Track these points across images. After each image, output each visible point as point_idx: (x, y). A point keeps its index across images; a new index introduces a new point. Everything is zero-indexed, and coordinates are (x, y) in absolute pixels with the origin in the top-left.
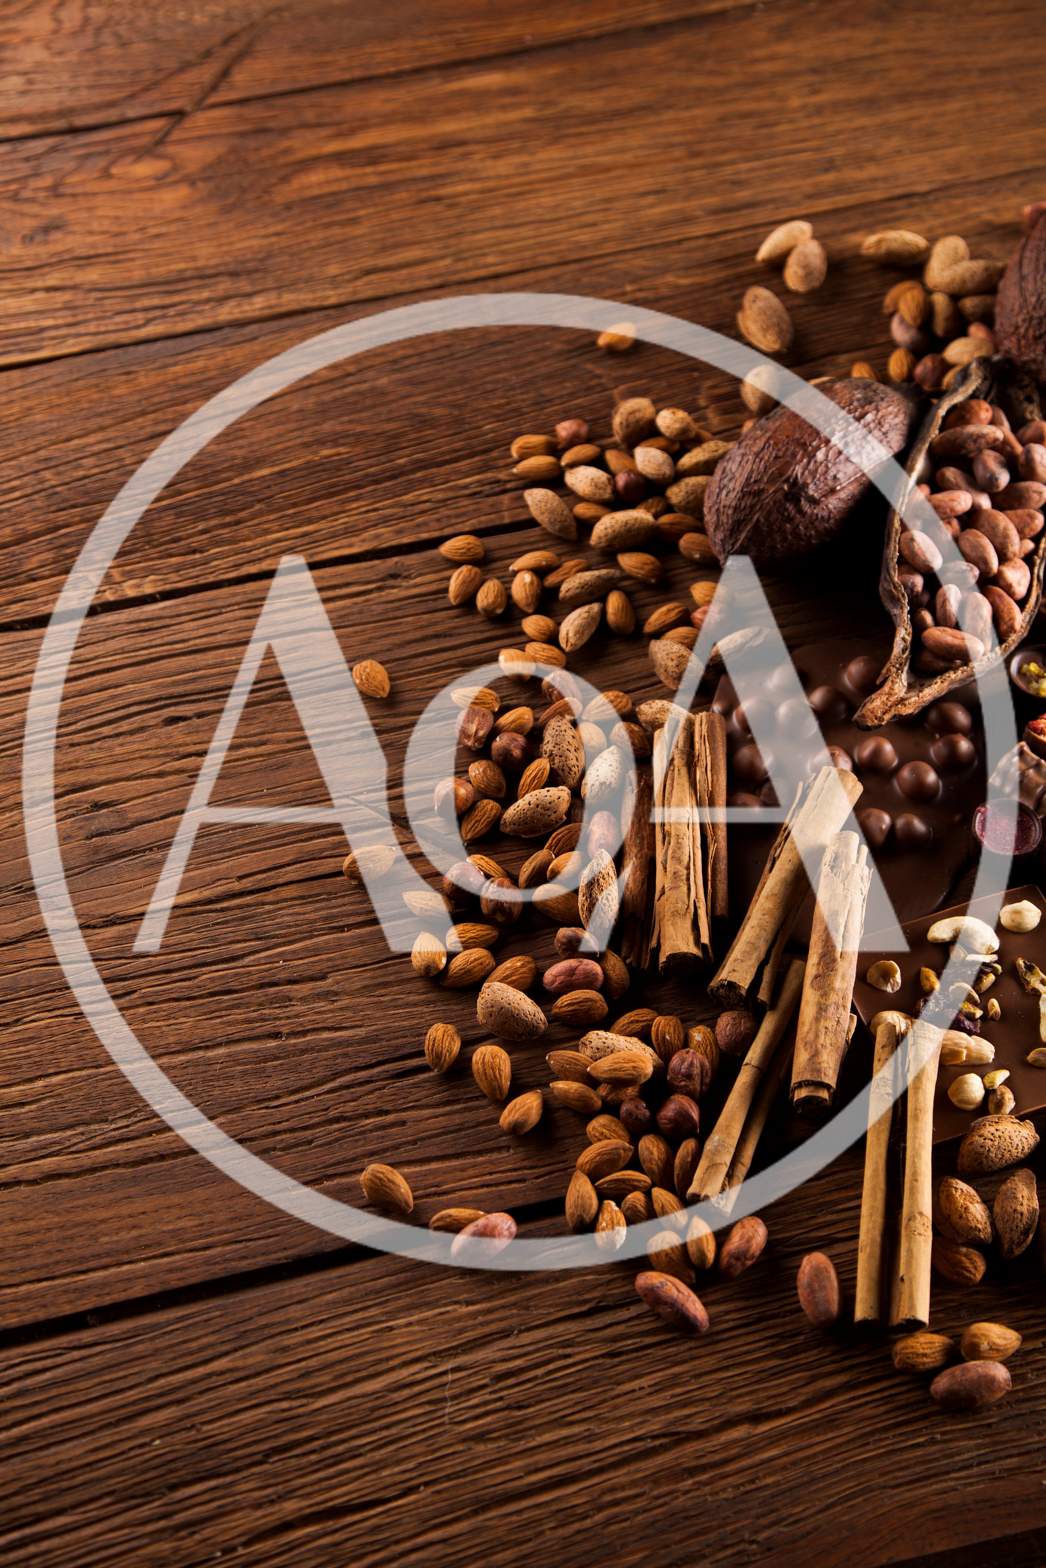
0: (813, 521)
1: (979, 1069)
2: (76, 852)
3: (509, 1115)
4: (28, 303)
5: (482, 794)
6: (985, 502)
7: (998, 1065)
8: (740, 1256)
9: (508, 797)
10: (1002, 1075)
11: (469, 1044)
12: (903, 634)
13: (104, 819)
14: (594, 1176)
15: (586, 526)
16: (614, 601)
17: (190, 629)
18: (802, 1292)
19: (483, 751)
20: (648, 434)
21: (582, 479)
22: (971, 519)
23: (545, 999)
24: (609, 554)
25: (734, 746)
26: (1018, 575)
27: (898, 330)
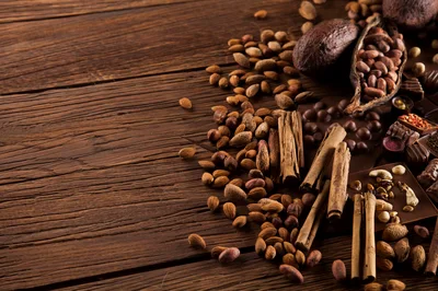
0: (329, 56)
1: (388, 211)
2: (90, 149)
3: (235, 222)
5: (223, 135)
6: (382, 55)
7: (394, 210)
8: (314, 260)
9: (231, 138)
10: (395, 213)
11: (222, 203)
12: (358, 89)
13: (99, 140)
14: (264, 238)
15: (253, 64)
16: (263, 84)
17: (125, 90)
18: (334, 271)
19: (223, 123)
20: (272, 39)
21: (251, 51)
22: (378, 59)
23: (247, 190)
24: (261, 71)
25: (304, 123)
26: (394, 76)
27: (351, 15)
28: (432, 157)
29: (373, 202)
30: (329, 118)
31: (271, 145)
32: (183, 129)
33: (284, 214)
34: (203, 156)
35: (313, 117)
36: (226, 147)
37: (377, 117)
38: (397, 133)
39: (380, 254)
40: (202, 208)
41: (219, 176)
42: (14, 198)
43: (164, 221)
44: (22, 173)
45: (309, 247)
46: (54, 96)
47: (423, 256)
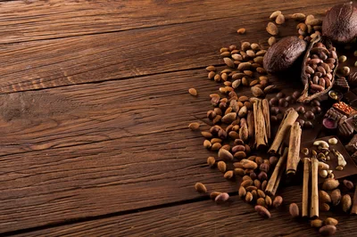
0: (287, 62)
1: (326, 169)
2: (132, 122)
3: (226, 175)
4: (118, 20)
5: (217, 114)
6: (322, 62)
7: (330, 169)
8: (277, 203)
9: (223, 115)
10: (331, 171)
11: (217, 161)
12: (306, 85)
13: (137, 116)
14: (245, 187)
15: (237, 65)
16: (244, 79)
17: (155, 82)
18: (291, 211)
19: (217, 106)
20: (249, 48)
21: (235, 56)
22: (319, 64)
23: (233, 153)
24: (242, 70)
25: (270, 107)
26: (330, 76)
27: (300, 32)
28: (355, 132)
29: (316, 163)
30: (286, 104)
31: (249, 122)
32: (191, 109)
33: (258, 171)
34: (204, 128)
35: (276, 103)
36: (219, 123)
37: (319, 104)
38: (332, 116)
39: (322, 200)
40: (203, 164)
41: (215, 143)
42: (84, 154)
43: (179, 172)
44: (89, 137)
45: (274, 194)
46: (109, 85)
47: (349, 202)
